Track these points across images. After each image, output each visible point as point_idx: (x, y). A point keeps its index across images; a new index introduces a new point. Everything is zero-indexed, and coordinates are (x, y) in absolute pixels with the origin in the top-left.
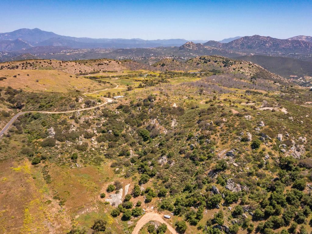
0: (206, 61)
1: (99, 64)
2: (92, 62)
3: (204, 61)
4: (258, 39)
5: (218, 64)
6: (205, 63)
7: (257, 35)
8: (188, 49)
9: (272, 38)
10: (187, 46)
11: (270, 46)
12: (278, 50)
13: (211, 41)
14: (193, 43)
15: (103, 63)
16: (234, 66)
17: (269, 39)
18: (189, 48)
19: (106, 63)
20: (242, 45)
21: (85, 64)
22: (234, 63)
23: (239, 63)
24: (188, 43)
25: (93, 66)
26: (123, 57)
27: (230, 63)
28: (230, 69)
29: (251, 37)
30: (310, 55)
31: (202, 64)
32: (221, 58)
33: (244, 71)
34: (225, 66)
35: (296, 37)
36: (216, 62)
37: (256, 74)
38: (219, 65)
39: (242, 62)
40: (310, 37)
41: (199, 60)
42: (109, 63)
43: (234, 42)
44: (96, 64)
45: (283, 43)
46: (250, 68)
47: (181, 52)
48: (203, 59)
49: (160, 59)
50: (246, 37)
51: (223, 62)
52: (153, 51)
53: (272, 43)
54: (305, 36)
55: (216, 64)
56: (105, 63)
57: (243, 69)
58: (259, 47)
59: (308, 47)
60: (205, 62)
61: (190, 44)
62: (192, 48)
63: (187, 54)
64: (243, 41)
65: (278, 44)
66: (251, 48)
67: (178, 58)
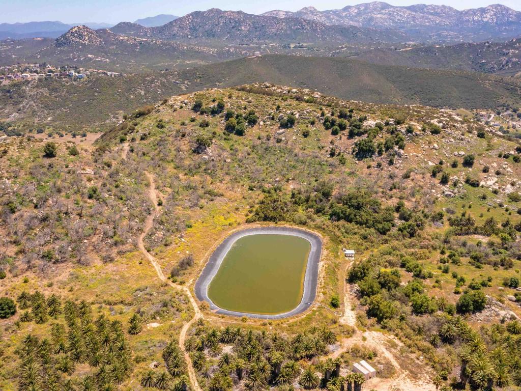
0: (233, 120)
3: (218, 123)
4: (222, 17)
6: (234, 137)
7: (216, 9)
8: (78, 44)
9: (248, 14)
10: (76, 37)
11: (249, 31)
12: (265, 39)
13: (124, 23)
14: (87, 28)
16: (417, 156)
17: (242, 16)
18: (82, 42)
20: (193, 29)
23: (428, 130)
24: (76, 29)
27: (379, 127)
28: (414, 176)
29: (205, 12)
32: (299, 98)
34: (361, 152)
35: (268, 12)
39: (436, 122)
43: (174, 24)
45: (271, 23)
48: (214, 112)
50: (197, 14)
53: (251, 24)
54: (283, 11)
58: (229, 33)
60: (230, 129)
61: (80, 32)
62: (90, 41)
63: (79, 56)
64: (192, 21)
65: (263, 26)
66: (213, 36)
67: (61, 75)
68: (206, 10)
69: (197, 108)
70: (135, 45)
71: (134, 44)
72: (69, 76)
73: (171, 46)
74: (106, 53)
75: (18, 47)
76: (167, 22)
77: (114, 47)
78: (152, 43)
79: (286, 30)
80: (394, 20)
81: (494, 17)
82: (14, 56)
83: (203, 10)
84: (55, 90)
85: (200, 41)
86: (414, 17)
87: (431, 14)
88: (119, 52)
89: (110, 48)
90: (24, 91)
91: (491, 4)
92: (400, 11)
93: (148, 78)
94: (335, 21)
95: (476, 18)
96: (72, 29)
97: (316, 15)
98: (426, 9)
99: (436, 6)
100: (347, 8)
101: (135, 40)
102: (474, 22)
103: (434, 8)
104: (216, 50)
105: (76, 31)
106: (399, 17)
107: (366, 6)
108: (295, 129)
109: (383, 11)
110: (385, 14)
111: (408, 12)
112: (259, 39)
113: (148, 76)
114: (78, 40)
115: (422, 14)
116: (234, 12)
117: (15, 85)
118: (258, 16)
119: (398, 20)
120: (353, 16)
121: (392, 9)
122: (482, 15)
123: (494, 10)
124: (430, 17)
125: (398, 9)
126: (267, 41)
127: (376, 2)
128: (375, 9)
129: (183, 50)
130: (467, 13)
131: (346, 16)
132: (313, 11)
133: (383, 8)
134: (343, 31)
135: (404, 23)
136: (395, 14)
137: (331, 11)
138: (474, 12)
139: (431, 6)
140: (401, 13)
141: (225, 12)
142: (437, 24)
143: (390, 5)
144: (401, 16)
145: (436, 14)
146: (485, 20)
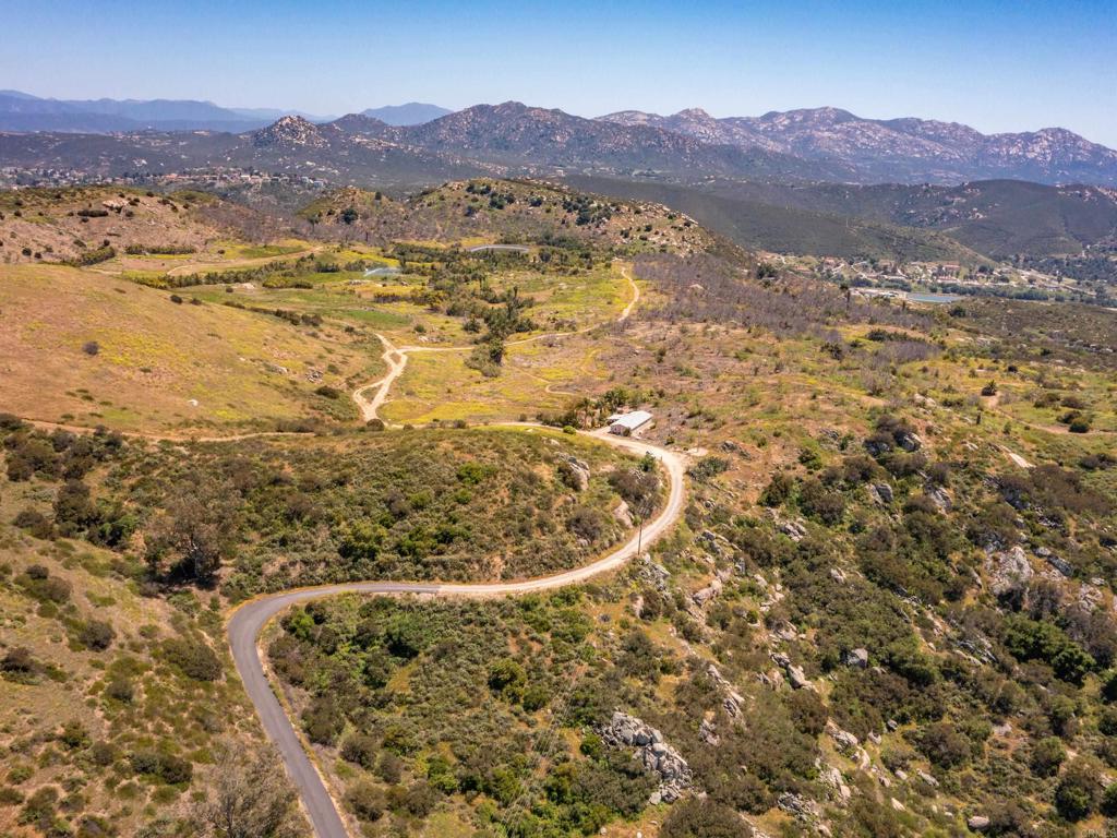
0: (497, 198)
1: (86, 215)
2: (44, 201)
3: (486, 200)
4: (525, 117)
5: (548, 211)
6: (496, 210)
7: (518, 103)
8: (290, 144)
9: (569, 116)
10: (287, 134)
11: (567, 143)
12: (595, 158)
13: (354, 115)
14: (303, 120)
15: (104, 209)
16: (616, 224)
17: (558, 117)
18: (295, 141)
19: (119, 210)
20: (474, 134)
21: (18, 214)
22: (614, 209)
23: (632, 211)
24: (288, 120)
25: (60, 220)
26: (12, 169)
27: (599, 207)
28: (608, 233)
29: (496, 107)
30: (709, 179)
31: (487, 212)
32: (549, 188)
33: (664, 242)
34: (581, 221)
35: (616, 114)
36: (538, 203)
37: (706, 251)
38: (552, 215)
39: (641, 207)
40: (657, 116)
41: (467, 194)
42: (130, 208)
43: (442, 123)
44: (71, 214)
45: (606, 133)
46: (681, 229)
47: (264, 154)
48: (482, 193)
49: (213, 184)
50: (482, 110)
51: (568, 207)
52: (137, 146)
53: (572, 132)
54: (644, 114)
55: (539, 211)
56: (111, 208)
57: (657, 233)
58: (534, 145)
59: (681, 151)
60: (493, 204)
61: (294, 126)
62: (308, 142)
63: (293, 163)
64: (473, 120)
65: (592, 137)
66: (507, 148)
67: (291, 181)
68: (498, 104)
69: (470, 189)
70: (380, 153)
71: (377, 150)
72: (302, 183)
73: (435, 157)
74: (333, 160)
75: (181, 144)
76: (429, 119)
77: (346, 153)
78: (405, 152)
79: (630, 147)
80: (854, 146)
81: (1048, 151)
82: (183, 157)
83: (493, 103)
84: (284, 198)
85: (483, 154)
86: (893, 142)
87: (929, 138)
88: (354, 161)
89: (341, 153)
90: (245, 197)
91: (1046, 127)
92: (869, 128)
93: (407, 193)
94: (740, 138)
95: (1013, 151)
96: (281, 120)
97: (705, 125)
98: (920, 129)
99: (940, 123)
100: (771, 116)
101: (380, 144)
102: (1009, 159)
103: (935, 125)
104: (506, 168)
105: (287, 124)
106: (865, 140)
107: (808, 114)
108: (541, 207)
109: (838, 127)
110: (839, 132)
111: (884, 131)
112: (584, 159)
113: (408, 190)
114: (290, 138)
115: (911, 137)
116: (546, 110)
117: (233, 189)
118: (586, 120)
119: (863, 144)
120: (778, 131)
121: (854, 124)
122: (1025, 148)
123: (1050, 139)
124: (925, 142)
125: (866, 124)
126: (597, 163)
127: (826, 108)
128: (822, 121)
129: (455, 164)
130: (997, 140)
131: (765, 131)
132: (701, 118)
133: (837, 121)
134: (731, 154)
135: (873, 149)
136: (858, 132)
137: (738, 119)
138: (1011, 139)
139: (931, 122)
140: (870, 133)
141: (533, 109)
142: (935, 157)
143: (852, 116)
144: (869, 137)
145: (938, 139)
146: (1031, 156)
